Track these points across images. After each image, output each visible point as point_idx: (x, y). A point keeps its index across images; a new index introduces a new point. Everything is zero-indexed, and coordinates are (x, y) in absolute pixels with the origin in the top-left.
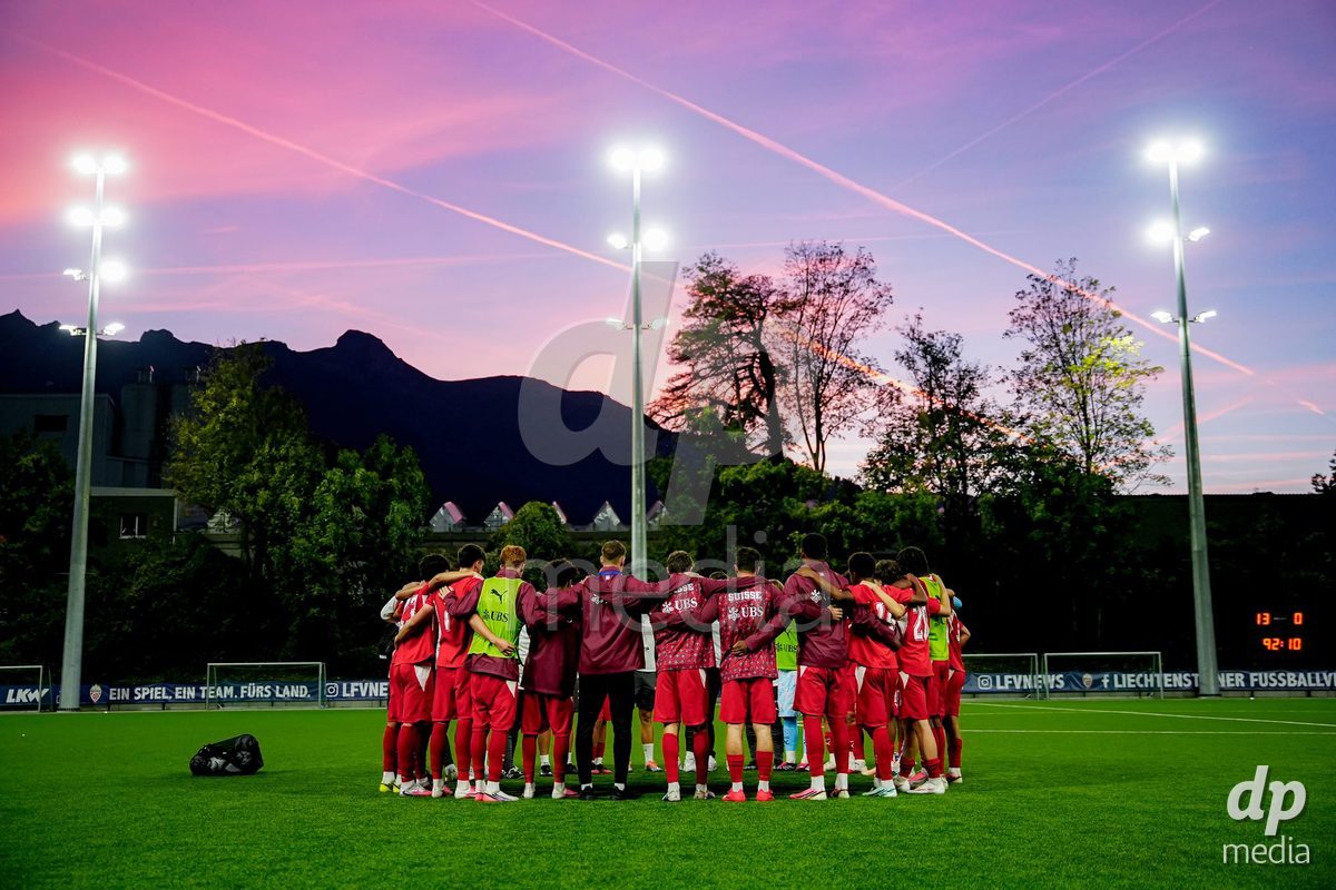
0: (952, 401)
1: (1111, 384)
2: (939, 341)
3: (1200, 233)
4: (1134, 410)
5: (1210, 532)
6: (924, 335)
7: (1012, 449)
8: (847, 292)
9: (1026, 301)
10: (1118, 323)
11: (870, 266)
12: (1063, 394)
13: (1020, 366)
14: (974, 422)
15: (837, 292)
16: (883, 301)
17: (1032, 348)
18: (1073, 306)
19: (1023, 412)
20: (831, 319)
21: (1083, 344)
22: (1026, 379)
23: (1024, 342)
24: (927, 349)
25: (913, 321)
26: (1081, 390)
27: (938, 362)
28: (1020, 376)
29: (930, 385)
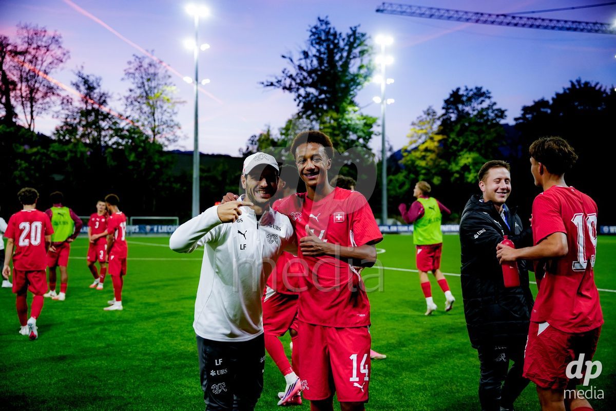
0: (96, 106)
1: (165, 106)
2: (91, 79)
3: (206, 47)
4: (174, 118)
5: (201, 170)
6: (85, 76)
7: (122, 130)
8: (48, 50)
9: (132, 66)
10: (170, 80)
11: (60, 40)
12: (146, 108)
13: (128, 94)
14: (106, 116)
15: (43, 50)
16: (66, 57)
17: (133, 87)
18: (152, 70)
19: (128, 114)
20: (39, 62)
21: (155, 88)
22: (130, 100)
23: (130, 84)
24: (86, 82)
25: (80, 68)
26: (153, 107)
27: (91, 88)
28: (127, 98)
29: (87, 98)
